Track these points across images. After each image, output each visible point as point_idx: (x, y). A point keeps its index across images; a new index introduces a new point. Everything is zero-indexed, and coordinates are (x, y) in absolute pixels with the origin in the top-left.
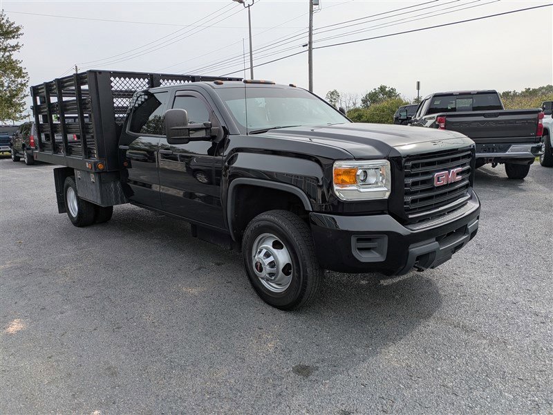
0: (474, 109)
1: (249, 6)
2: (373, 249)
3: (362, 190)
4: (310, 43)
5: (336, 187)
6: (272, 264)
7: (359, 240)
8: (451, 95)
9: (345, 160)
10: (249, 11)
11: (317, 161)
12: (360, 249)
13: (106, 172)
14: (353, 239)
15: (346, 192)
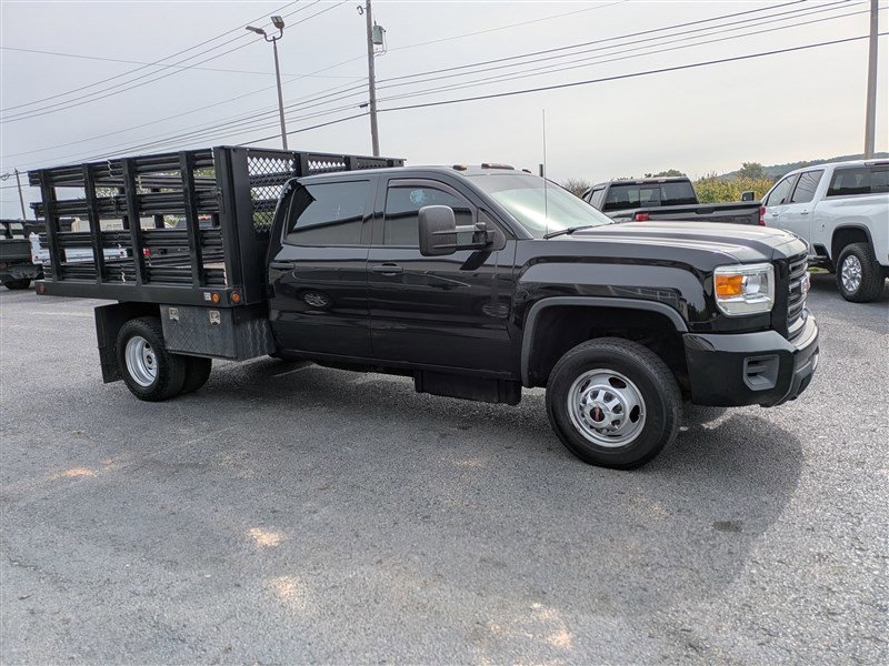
0: (664, 203)
1: (274, 39)
2: (761, 373)
3: (749, 301)
4: (373, 102)
5: (719, 300)
6: (617, 409)
7: (750, 363)
8: (634, 184)
9: (729, 265)
10: (275, 48)
11: (691, 269)
12: (750, 375)
13: (243, 306)
14: (746, 362)
15: (731, 305)
